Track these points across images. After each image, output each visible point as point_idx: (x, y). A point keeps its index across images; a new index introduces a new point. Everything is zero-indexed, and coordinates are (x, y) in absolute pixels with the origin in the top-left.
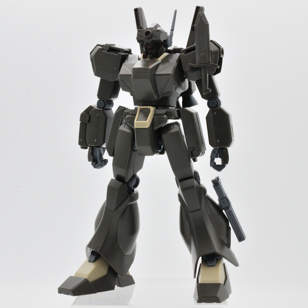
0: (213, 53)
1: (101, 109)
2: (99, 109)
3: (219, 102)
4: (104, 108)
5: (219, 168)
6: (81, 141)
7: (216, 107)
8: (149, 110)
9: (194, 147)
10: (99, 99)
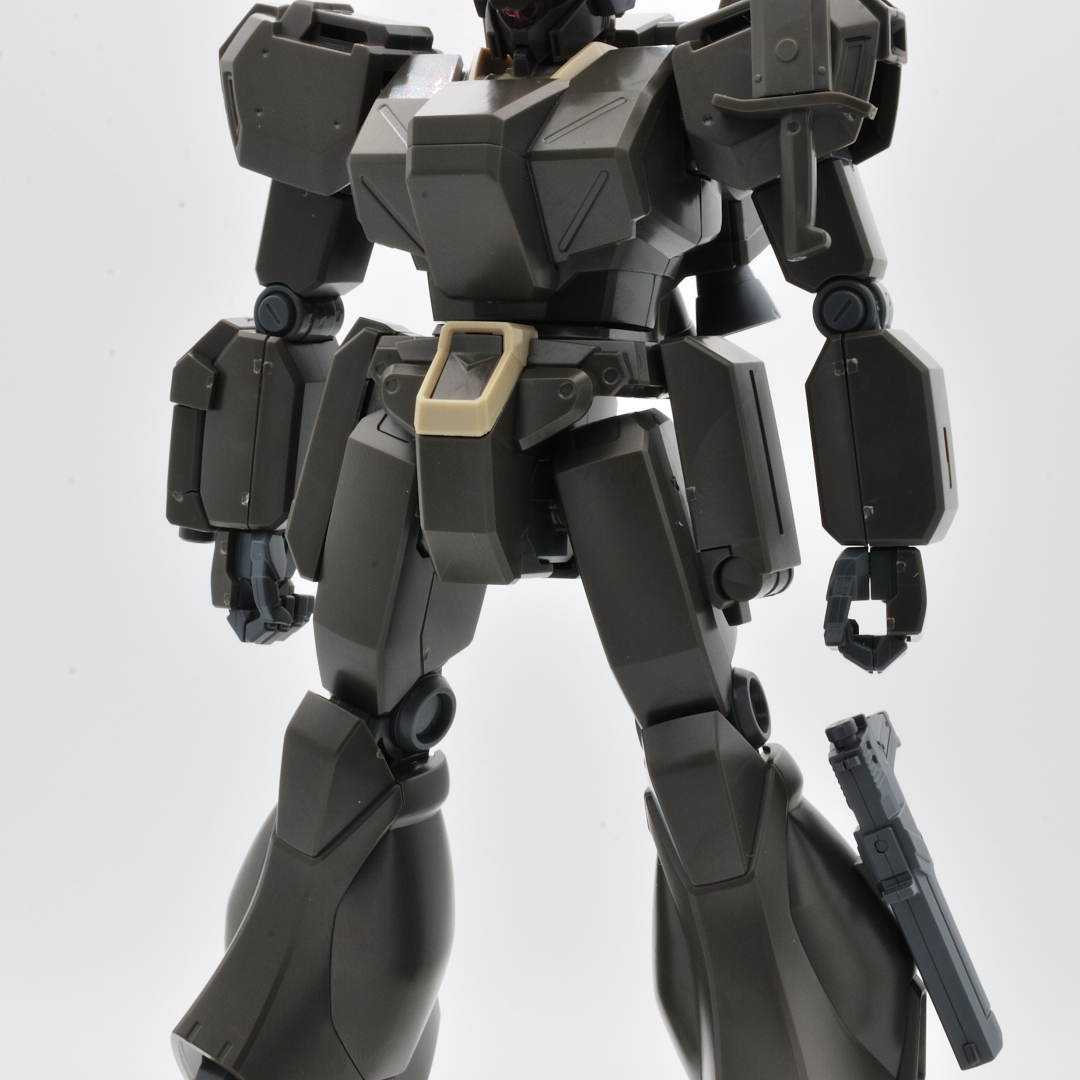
0: (848, 40)
1: (273, 339)
2: (262, 337)
3: (874, 302)
4: (291, 334)
5: (873, 654)
6: (180, 499)
7: (857, 329)
8: (496, 343)
9: (729, 547)
10: (263, 288)
